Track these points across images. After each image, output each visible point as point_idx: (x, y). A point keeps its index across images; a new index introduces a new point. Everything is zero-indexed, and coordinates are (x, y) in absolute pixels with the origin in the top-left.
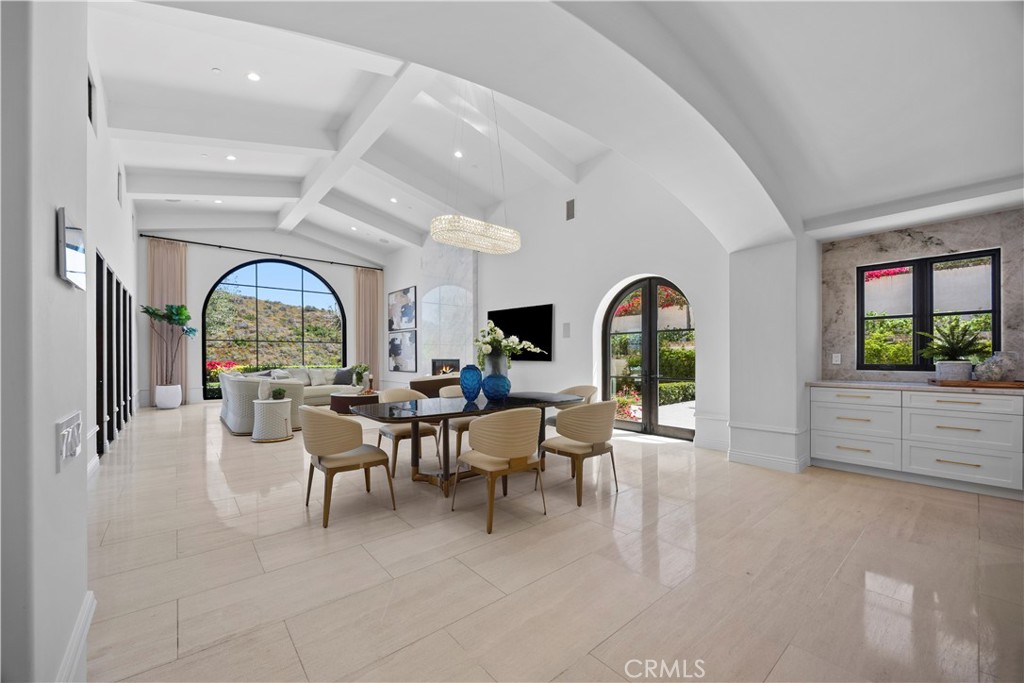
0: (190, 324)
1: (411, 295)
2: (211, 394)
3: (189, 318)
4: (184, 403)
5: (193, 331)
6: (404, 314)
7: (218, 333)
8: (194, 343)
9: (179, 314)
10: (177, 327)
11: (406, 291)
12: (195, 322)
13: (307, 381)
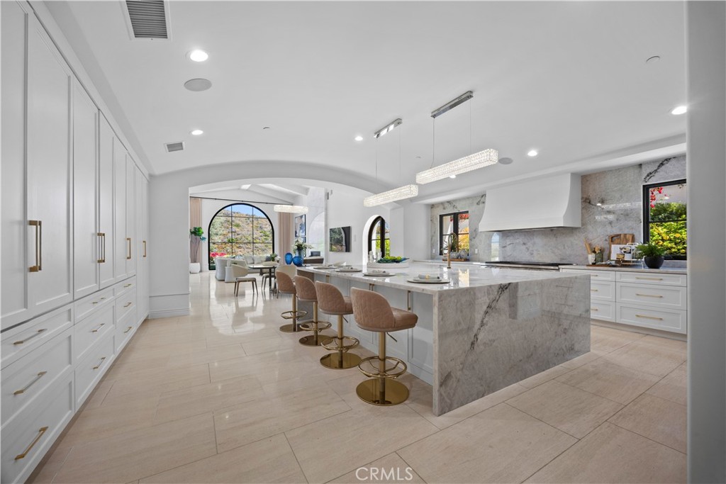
0: (203, 236)
1: (303, 219)
2: (212, 268)
3: (203, 233)
4: (201, 271)
5: (204, 238)
6: (301, 228)
7: (216, 239)
8: (205, 244)
9: (199, 231)
10: (198, 237)
11: (301, 217)
12: (205, 235)
13: (252, 261)
